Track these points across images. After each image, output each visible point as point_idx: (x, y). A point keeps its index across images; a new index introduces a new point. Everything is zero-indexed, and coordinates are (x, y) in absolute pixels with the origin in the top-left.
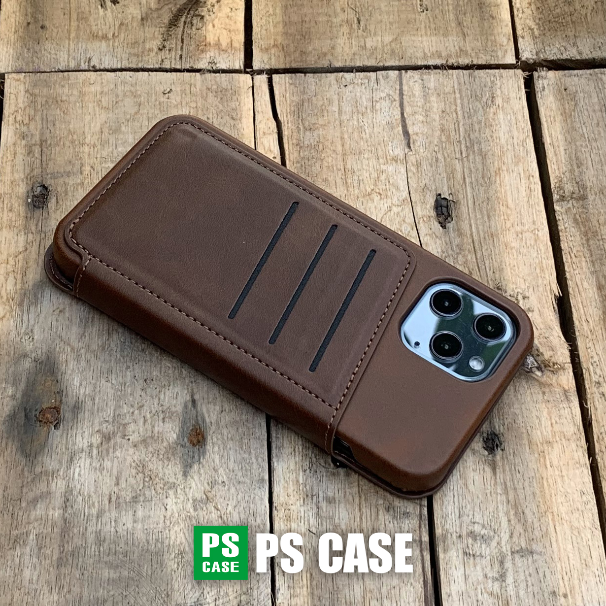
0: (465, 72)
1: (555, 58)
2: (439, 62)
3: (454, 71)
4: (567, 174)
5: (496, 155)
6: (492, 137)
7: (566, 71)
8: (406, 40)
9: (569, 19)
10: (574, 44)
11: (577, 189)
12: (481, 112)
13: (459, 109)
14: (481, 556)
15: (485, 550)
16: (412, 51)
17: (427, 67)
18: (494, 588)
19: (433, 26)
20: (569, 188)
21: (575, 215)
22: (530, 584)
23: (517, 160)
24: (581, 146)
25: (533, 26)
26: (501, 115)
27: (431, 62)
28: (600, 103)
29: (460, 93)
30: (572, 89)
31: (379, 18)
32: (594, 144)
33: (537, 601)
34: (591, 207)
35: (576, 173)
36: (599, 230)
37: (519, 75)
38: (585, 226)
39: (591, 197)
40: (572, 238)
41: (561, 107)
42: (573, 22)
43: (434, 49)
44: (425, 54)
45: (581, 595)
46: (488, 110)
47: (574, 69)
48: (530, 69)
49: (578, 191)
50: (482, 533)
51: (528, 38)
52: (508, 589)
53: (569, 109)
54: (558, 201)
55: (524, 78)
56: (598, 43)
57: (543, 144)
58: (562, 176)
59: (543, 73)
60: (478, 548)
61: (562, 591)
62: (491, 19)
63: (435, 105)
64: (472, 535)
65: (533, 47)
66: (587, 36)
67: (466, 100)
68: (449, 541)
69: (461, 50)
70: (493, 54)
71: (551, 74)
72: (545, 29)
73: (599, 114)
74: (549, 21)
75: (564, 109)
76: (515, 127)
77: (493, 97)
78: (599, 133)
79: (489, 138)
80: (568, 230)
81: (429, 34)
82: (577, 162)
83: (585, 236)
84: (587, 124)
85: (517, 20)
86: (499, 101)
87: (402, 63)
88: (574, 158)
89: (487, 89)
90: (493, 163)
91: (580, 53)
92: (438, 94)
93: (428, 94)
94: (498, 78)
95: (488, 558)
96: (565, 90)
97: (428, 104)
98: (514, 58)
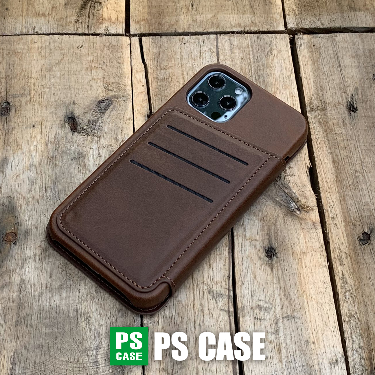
0: (255, 35)
1: (308, 27)
2: (239, 29)
3: (249, 35)
4: (315, 95)
5: (273, 84)
6: (270, 73)
7: (314, 35)
8: (220, 17)
9: (316, 4)
10: (319, 19)
11: (320, 104)
12: (264, 59)
13: (251, 57)
14: (264, 319)
15: (267, 316)
16: (224, 23)
17: (233, 33)
18: (272, 338)
19: (236, 8)
20: (316, 103)
21: (319, 119)
22: (293, 336)
23: (286, 87)
24: (323, 79)
25: (295, 8)
26: (276, 61)
27: (235, 30)
28: (334, 53)
29: (252, 48)
30: (318, 45)
31: (204, 3)
32: (331, 78)
33: (297, 346)
34: (329, 114)
35: (320, 95)
36: (333, 128)
37: (287, 37)
38: (325, 126)
39: (329, 109)
40: (318, 133)
41: (311, 56)
42: (318, 6)
43: (237, 22)
44: (231, 25)
45: (323, 343)
46: (268, 57)
47: (319, 34)
48: (293, 34)
49: (321, 105)
50: (265, 306)
51: (292, 15)
52: (280, 339)
53: (316, 57)
54: (309, 111)
55: (290, 39)
56: (333, 18)
57: (301, 78)
58: (312, 96)
59: (301, 36)
60: (262, 315)
61: (312, 340)
62: (270, 4)
63: (237, 55)
64: (259, 307)
65: (295, 21)
66: (326, 14)
67: (255, 52)
68: (246, 311)
69: (252, 22)
70: (272, 25)
71: (306, 36)
72: (302, 10)
73: (334, 60)
74: (305, 6)
75: (313, 57)
76: (284, 67)
77: (271, 50)
78: (334, 71)
79: (269, 74)
80: (315, 128)
81: (234, 13)
82: (320, 89)
83: (325, 132)
84: (326, 66)
85: (285, 4)
86: (275, 52)
87: (218, 30)
88: (319, 86)
89: (268, 45)
90: (272, 89)
91: (322, 24)
92: (239, 48)
93: (233, 48)
94: (274, 39)
95: (269, 321)
96: (314, 46)
97: (233, 54)
98: (284, 27)
